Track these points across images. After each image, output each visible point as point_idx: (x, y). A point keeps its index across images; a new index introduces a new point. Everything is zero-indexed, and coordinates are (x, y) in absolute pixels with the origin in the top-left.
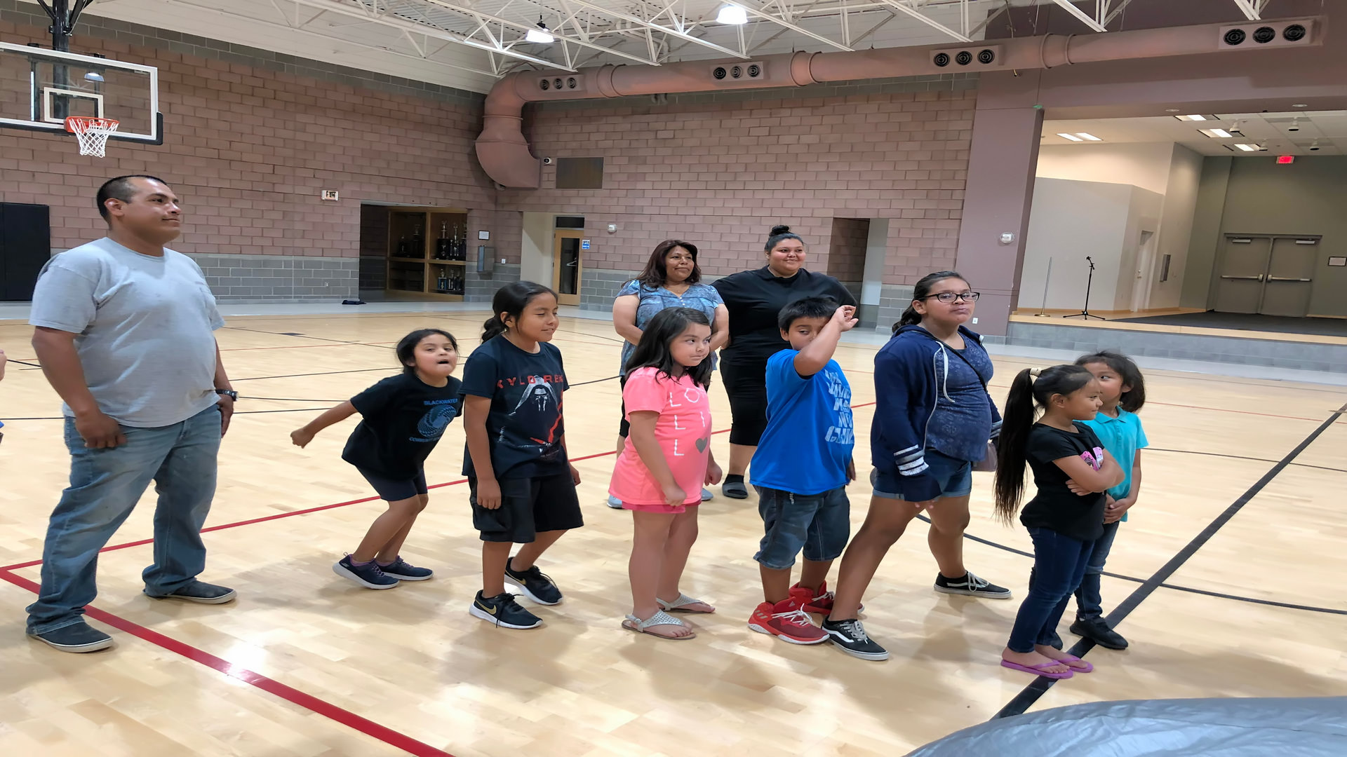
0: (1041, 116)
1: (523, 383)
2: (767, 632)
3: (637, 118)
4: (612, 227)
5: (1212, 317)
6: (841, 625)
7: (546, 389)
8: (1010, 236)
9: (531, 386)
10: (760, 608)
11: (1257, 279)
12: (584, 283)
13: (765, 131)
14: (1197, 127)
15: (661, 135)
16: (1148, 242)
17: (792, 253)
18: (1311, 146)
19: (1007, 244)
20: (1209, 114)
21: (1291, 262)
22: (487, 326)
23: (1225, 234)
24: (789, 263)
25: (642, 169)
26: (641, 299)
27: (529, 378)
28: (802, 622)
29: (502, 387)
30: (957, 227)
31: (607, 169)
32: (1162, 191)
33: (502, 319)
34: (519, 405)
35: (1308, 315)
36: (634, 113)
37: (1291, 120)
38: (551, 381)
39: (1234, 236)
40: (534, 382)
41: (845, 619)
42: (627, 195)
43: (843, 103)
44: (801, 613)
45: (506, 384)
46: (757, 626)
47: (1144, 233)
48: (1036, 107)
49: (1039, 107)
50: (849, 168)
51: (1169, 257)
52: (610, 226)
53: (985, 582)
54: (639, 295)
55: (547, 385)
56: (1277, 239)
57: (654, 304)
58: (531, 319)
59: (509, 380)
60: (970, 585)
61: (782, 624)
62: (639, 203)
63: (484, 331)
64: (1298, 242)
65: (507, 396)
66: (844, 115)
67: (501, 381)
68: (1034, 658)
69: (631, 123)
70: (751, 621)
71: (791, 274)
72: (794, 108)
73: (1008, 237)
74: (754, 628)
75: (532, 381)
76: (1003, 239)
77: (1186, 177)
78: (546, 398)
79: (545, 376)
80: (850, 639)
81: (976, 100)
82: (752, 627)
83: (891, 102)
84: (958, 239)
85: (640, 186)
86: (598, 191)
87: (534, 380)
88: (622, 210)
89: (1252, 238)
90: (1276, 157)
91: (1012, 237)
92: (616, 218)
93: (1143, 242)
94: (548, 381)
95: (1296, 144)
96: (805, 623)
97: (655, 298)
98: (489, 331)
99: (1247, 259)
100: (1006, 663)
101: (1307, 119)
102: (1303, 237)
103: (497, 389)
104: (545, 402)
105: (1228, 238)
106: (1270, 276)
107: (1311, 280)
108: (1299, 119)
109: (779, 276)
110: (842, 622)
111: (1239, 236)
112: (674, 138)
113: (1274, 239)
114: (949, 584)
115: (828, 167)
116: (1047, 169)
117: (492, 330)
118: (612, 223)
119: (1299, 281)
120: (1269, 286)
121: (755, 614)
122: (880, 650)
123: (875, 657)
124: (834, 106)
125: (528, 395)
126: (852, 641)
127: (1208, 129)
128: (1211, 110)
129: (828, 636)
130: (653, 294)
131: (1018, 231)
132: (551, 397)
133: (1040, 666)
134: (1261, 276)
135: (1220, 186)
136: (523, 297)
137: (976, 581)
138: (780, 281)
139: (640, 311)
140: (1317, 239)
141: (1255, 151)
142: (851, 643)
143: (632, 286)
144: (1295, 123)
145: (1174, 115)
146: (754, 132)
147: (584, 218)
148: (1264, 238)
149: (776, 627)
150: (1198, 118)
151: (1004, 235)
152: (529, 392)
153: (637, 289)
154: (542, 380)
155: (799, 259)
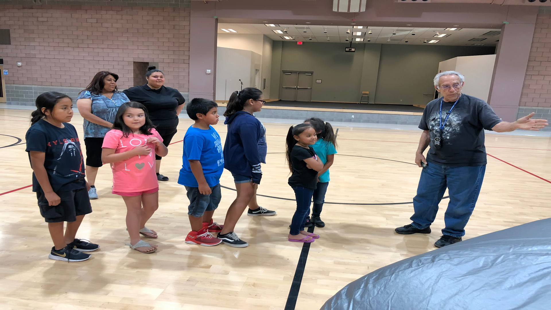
0: (217, 21)
1: (62, 143)
2: (195, 243)
3: (26, 10)
4: (20, 64)
5: (281, 102)
6: (227, 235)
7: (74, 145)
8: (210, 71)
9: (66, 144)
10: (190, 234)
11: (294, 88)
12: (7, 91)
13: (94, 21)
14: (272, 29)
15: (40, 19)
16: (258, 74)
17: (159, 78)
18: (309, 38)
19: (209, 74)
20: (277, 24)
21: (304, 81)
22: (34, 114)
23: (283, 71)
24: (158, 83)
25: (32, 36)
26: (93, 100)
27: (64, 140)
28: (210, 237)
29: (50, 146)
30: (188, 67)
31: (12, 35)
32: (261, 53)
33: (43, 111)
34: (62, 154)
35: (311, 101)
36: (24, 8)
37: (304, 28)
38: (75, 141)
39: (286, 71)
40: (67, 142)
41: (228, 233)
42: (25, 48)
43: (131, 10)
44: (208, 233)
45: (52, 144)
46: (190, 242)
47: (256, 70)
48: (215, 17)
49: (216, 17)
50: (138, 40)
51: (265, 79)
52: (19, 63)
53: (267, 210)
54: (92, 99)
55: (73, 143)
56: (300, 73)
57: (100, 103)
58: (59, 111)
59: (54, 142)
60: (261, 211)
61: (201, 239)
62: (33, 52)
63: (32, 117)
64: (306, 74)
65: (54, 150)
66: (132, 15)
67: (49, 143)
68: (300, 236)
69: (23, 13)
70: (186, 240)
71: (159, 88)
72: (108, 10)
73: (209, 71)
74: (189, 243)
75: (66, 142)
76: (207, 72)
77: (268, 48)
78: (74, 149)
79: (71, 139)
80: (232, 240)
81: (190, 12)
82: (188, 242)
83: (153, 11)
84: (189, 72)
85: (32, 44)
86: (9, 46)
87: (67, 141)
88: (24, 55)
89: (291, 72)
90: (297, 42)
91: (211, 71)
92: (21, 59)
93: (256, 74)
94: (73, 141)
95: (304, 38)
96: (211, 237)
97: (100, 100)
98: (35, 117)
99: (290, 80)
100: (290, 240)
101: (309, 28)
102: (308, 72)
103: (48, 147)
104: (74, 151)
105: (284, 72)
106: (298, 87)
107: (311, 88)
108: (307, 28)
109: (154, 88)
110: (227, 234)
111: (287, 71)
112: (47, 21)
113: (299, 73)
114: (253, 212)
115: (128, 39)
116: (221, 43)
117: (36, 117)
118: (19, 62)
119: (307, 88)
120: (299, 91)
121: (188, 237)
122: (245, 243)
123: (243, 246)
124: (127, 11)
125: (65, 149)
126: (233, 241)
127: (275, 30)
128: (278, 22)
129: (221, 241)
130: (98, 98)
131: (213, 69)
132: (77, 149)
133: (303, 239)
134: (295, 87)
135: (279, 52)
136: (54, 100)
137: (263, 209)
138: (154, 91)
139: (93, 106)
140: (312, 73)
141: (290, 39)
142: (233, 242)
143: (86, 94)
144: (305, 29)
145: (265, 24)
146: (90, 21)
147: (3, 59)
148: (295, 72)
149: (199, 241)
150: (273, 25)
151: (207, 70)
152: (66, 147)
153: (89, 96)
154: (70, 141)
155: (162, 81)
